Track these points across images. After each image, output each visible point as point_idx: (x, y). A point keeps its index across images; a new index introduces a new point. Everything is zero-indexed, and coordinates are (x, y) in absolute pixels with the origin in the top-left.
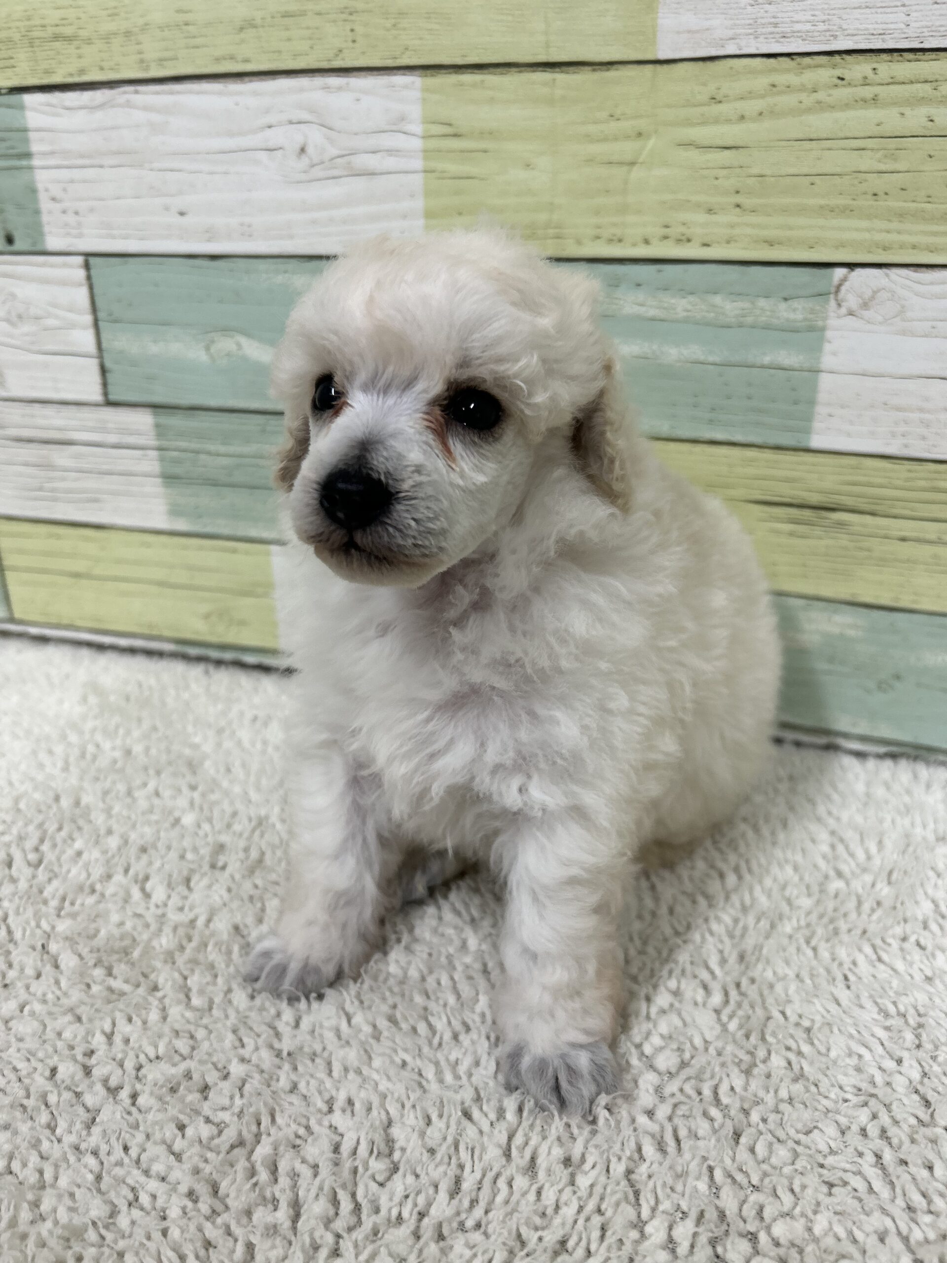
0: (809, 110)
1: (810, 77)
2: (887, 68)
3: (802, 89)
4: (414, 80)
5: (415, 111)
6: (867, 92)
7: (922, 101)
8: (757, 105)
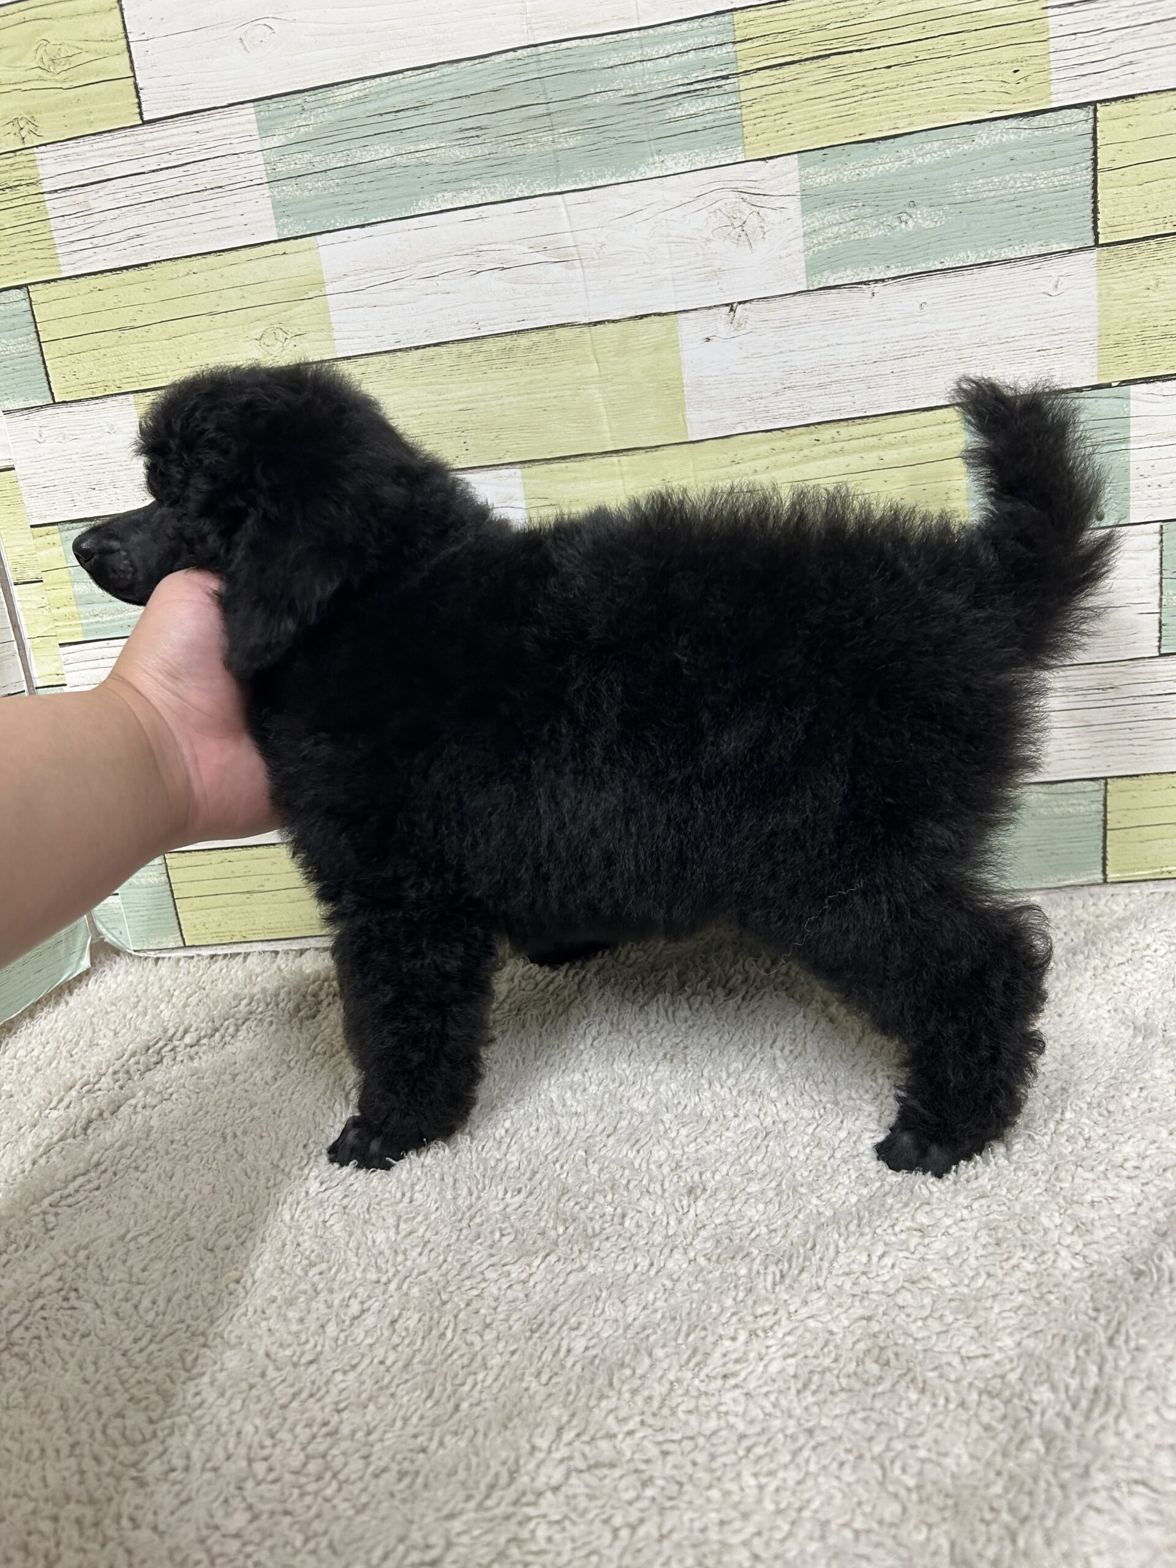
0: (800, 462)
1: (796, 441)
2: (845, 430)
3: (793, 449)
4: (517, 471)
5: (519, 492)
6: (837, 446)
7: (873, 448)
8: (765, 462)
